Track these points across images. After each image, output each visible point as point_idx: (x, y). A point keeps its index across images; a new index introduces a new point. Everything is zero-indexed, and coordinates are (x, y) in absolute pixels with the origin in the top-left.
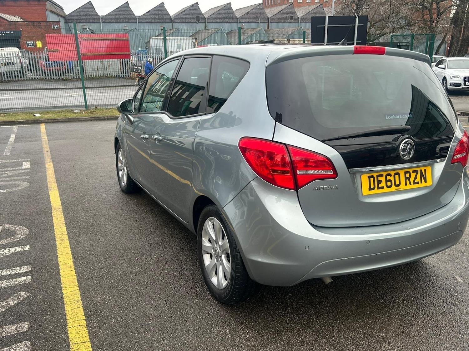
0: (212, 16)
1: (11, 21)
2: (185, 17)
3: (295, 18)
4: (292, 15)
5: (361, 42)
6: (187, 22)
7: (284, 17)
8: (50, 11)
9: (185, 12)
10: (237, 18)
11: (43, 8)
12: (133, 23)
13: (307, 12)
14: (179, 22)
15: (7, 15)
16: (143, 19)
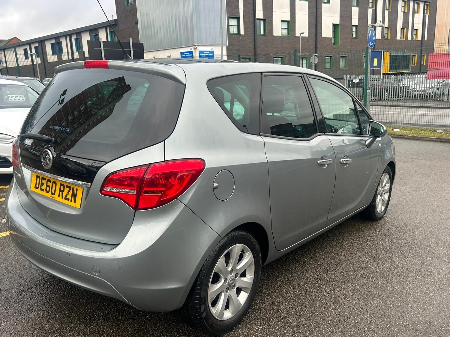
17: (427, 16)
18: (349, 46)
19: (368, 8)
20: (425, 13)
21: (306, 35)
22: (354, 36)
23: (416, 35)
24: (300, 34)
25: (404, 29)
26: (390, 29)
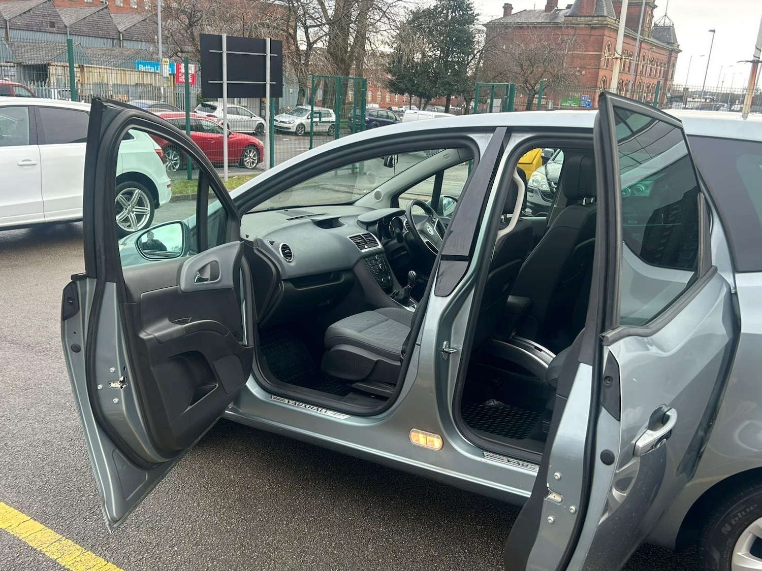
3: (59, 25)
4: (54, 21)
5: (275, 83)
7: (37, 21)
13: (81, 18)
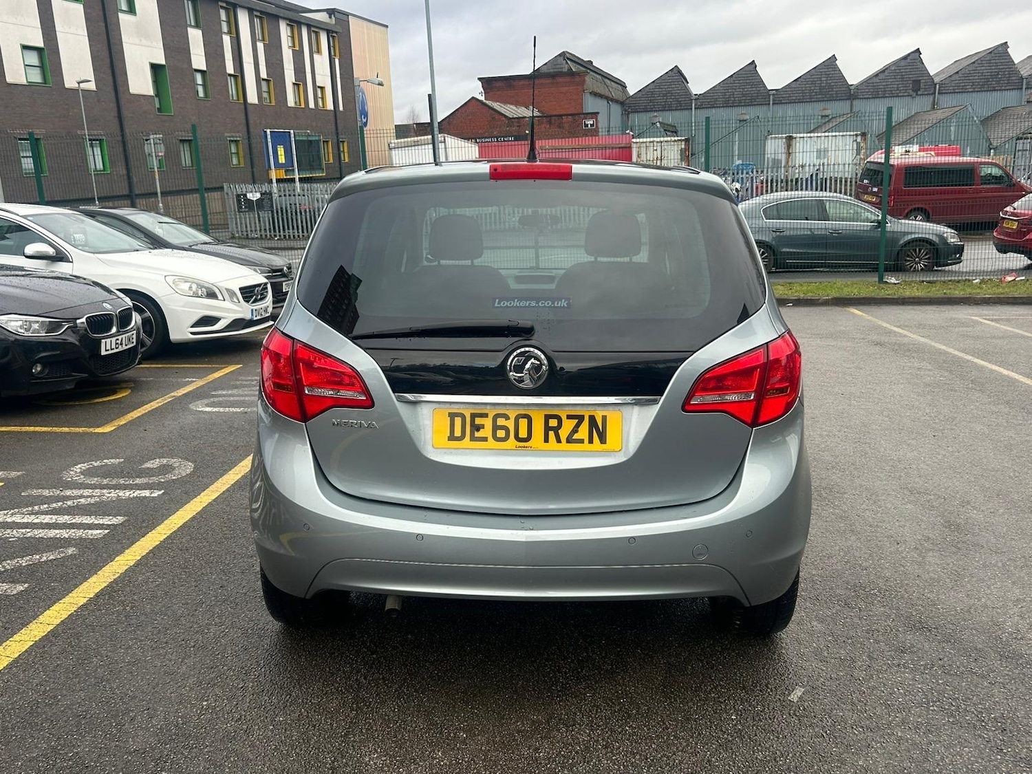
0: (953, 78)
1: (515, 116)
2: (883, 84)
6: (887, 95)
8: (590, 93)
9: (886, 73)
10: (1022, 78)
11: (578, 87)
12: (761, 104)
14: (867, 96)
15: (511, 107)
16: (784, 96)
17: (337, 61)
18: (195, 118)
19: (221, 32)
20: (333, 54)
21: (92, 86)
22: (201, 94)
23: (322, 98)
24: (79, 83)
25: (298, 85)
26: (272, 83)
